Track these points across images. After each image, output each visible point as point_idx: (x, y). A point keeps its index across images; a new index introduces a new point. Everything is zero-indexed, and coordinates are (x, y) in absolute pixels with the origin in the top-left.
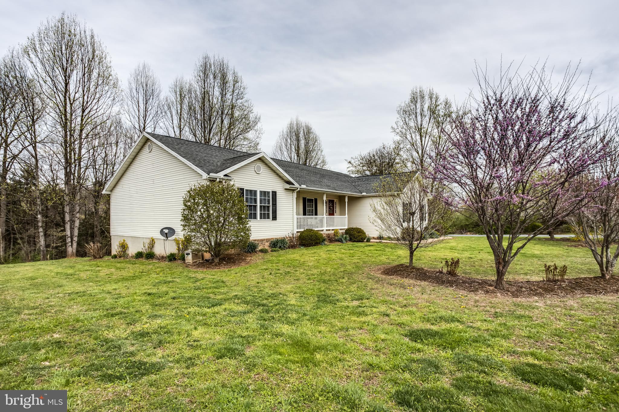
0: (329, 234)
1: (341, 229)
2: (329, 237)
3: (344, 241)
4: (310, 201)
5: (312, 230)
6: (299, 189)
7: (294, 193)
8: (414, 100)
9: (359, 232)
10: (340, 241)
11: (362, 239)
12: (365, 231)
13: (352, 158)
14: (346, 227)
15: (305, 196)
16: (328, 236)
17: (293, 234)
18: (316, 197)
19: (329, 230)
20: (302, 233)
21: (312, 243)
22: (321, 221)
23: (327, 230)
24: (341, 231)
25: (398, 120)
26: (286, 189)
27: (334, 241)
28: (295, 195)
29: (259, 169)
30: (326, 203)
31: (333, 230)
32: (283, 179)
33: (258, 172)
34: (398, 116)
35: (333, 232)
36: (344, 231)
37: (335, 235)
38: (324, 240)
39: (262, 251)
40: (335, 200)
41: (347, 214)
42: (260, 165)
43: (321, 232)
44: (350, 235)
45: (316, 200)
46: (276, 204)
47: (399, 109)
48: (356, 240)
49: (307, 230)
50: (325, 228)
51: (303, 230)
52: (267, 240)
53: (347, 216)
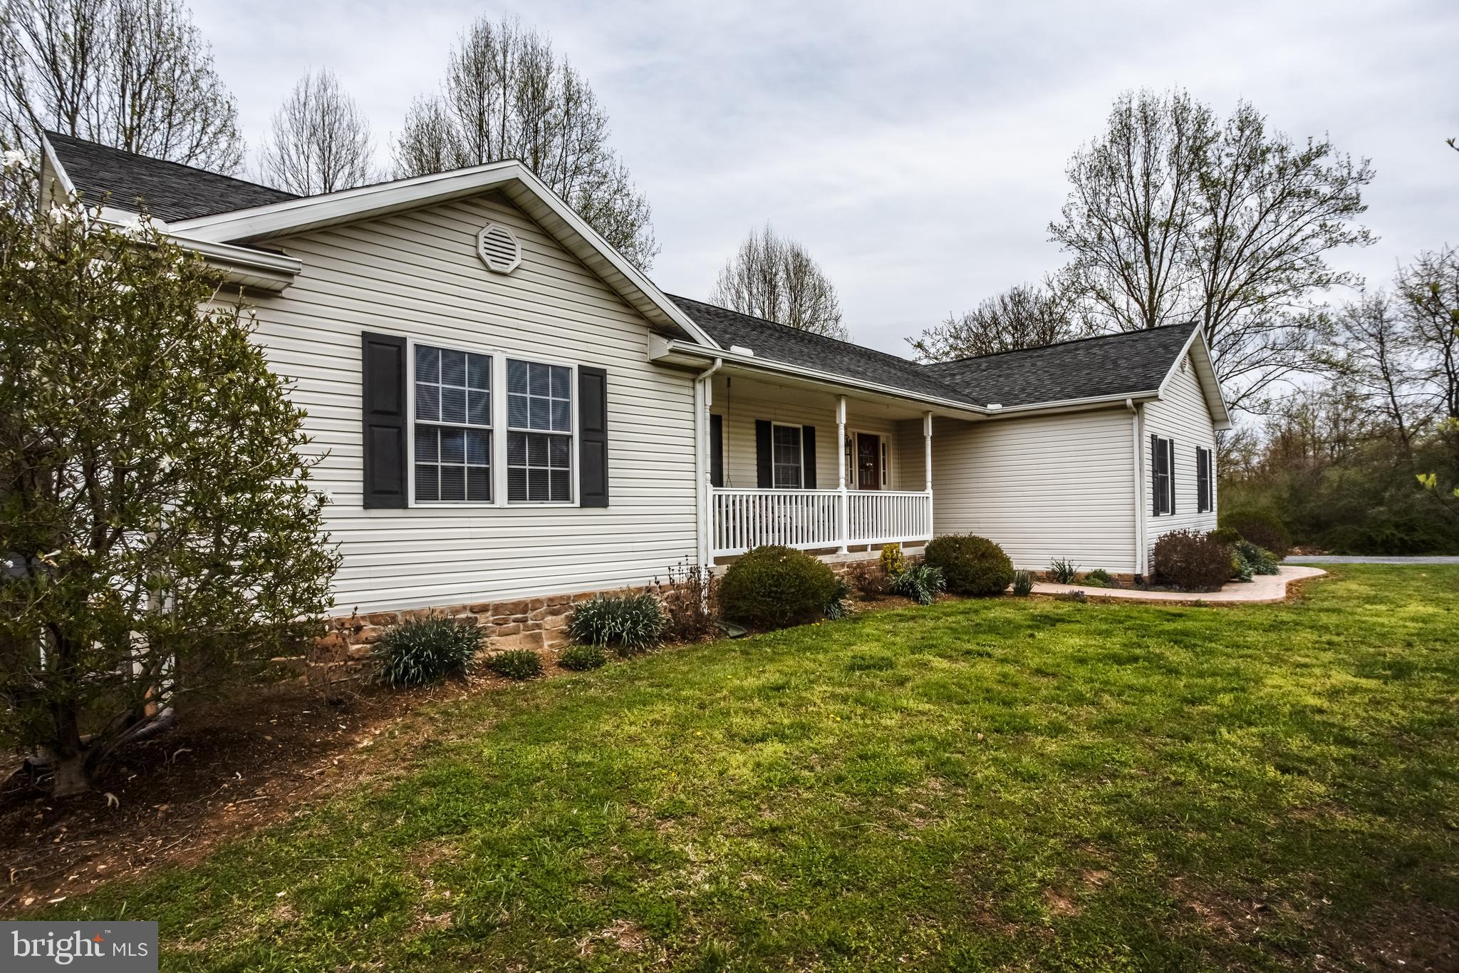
0: (860, 565)
1: (906, 545)
2: (860, 577)
3: (925, 595)
4: (788, 435)
5: (782, 551)
6: (719, 363)
7: (699, 387)
8: (1123, 134)
9: (983, 555)
10: (907, 592)
11: (996, 584)
12: (1007, 548)
13: (925, 332)
14: (929, 536)
15: (764, 417)
16: (859, 571)
17: (695, 570)
18: (809, 423)
19: (863, 548)
20: (737, 563)
21: (783, 613)
22: (831, 510)
23: (852, 549)
24: (907, 552)
25: (1071, 200)
26: (657, 363)
27: (883, 593)
28: (704, 394)
29: (502, 248)
30: (848, 444)
31: (875, 547)
32: (640, 315)
33: (493, 267)
34: (1073, 187)
35: (877, 555)
36: (921, 550)
37: (884, 568)
38: (841, 592)
39: (503, 667)
40: (883, 438)
41: (929, 485)
42: (510, 232)
43: (826, 559)
44: (949, 569)
45: (810, 433)
46: (603, 429)
47: (1074, 164)
48: (974, 588)
49: (761, 549)
50: (844, 542)
51: (741, 551)
52: (555, 605)
53: (929, 491)
